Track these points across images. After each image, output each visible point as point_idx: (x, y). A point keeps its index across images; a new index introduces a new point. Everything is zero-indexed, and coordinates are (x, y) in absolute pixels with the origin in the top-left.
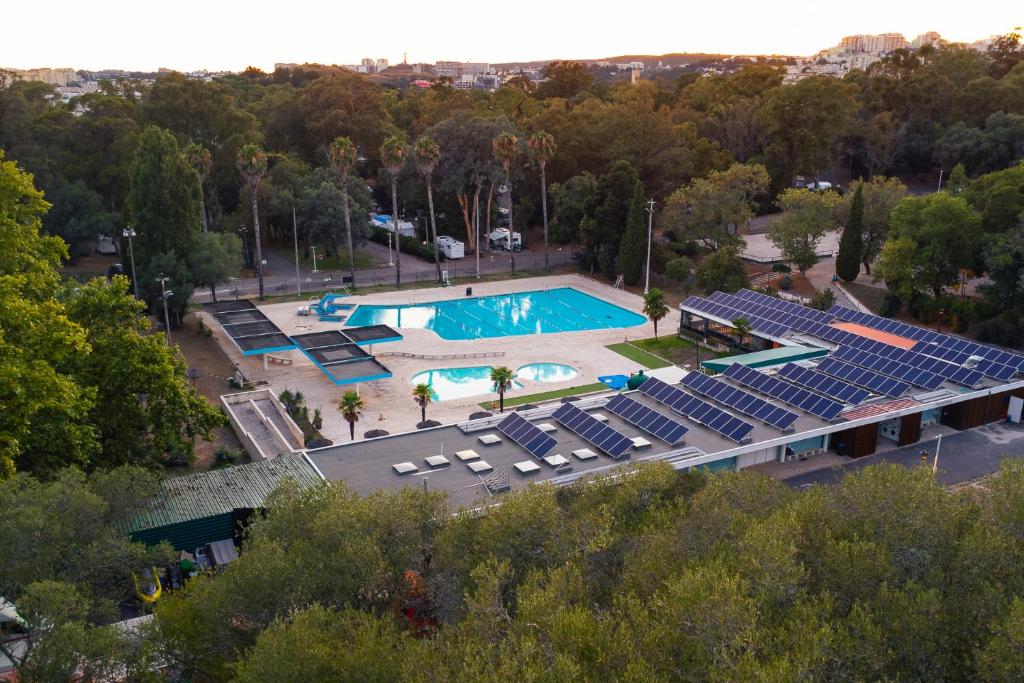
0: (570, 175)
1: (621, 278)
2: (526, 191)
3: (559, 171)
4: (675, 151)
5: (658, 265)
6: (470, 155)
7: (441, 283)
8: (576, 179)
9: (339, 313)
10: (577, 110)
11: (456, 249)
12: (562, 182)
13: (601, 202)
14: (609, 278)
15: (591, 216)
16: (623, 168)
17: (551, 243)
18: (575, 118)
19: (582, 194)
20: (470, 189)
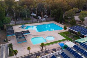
0: (53, 9)
1: (59, 22)
2: (48, 11)
3: (52, 9)
4: (66, 6)
5: (64, 21)
6: (42, 7)
7: (38, 22)
8: (54, 10)
9: (24, 27)
10: (54, 2)
11: (40, 18)
12: (52, 10)
13: (57, 13)
14: (58, 22)
15: (56, 14)
16: (60, 9)
17: (51, 17)
18: (54, 3)
19: (55, 12)
20: (42, 11)
